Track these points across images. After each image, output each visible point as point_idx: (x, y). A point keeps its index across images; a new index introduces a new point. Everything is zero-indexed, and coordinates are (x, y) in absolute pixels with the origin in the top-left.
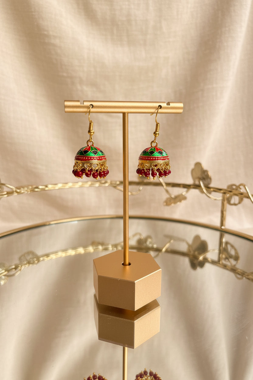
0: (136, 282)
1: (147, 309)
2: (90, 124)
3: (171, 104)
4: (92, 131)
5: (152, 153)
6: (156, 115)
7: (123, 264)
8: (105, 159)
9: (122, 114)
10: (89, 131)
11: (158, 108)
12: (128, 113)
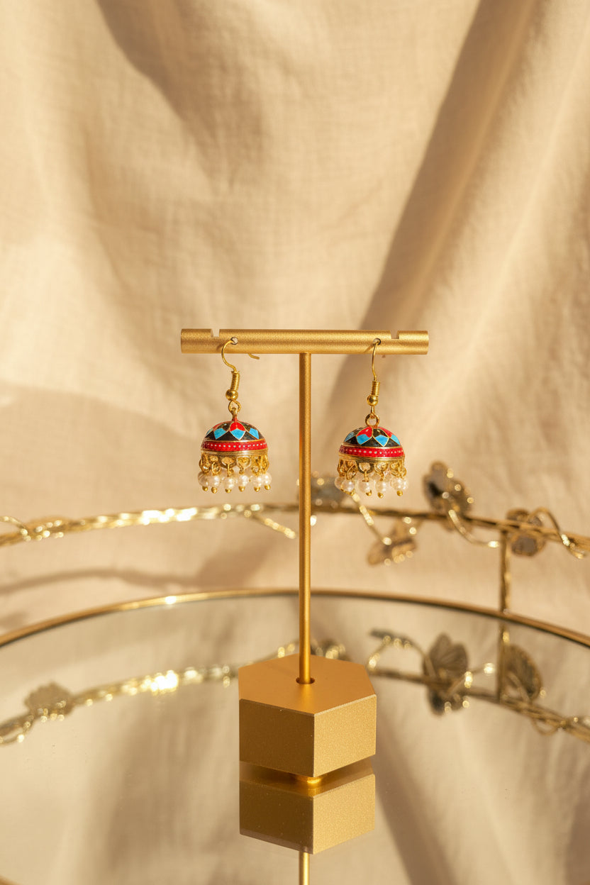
3: (400, 335)
7: (298, 681)
9: (298, 356)
12: (311, 354)
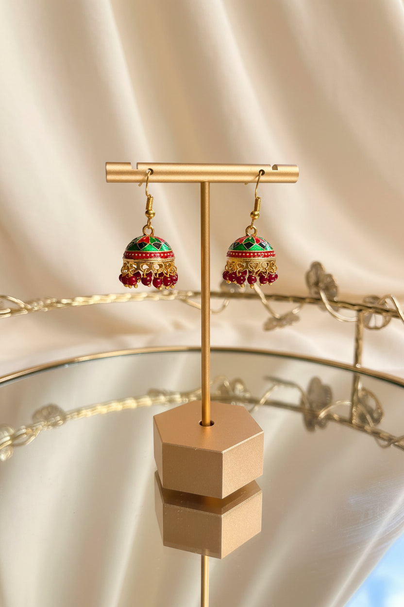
0: (223, 452)
1: (242, 496)
2: (149, 200)
3: (279, 168)
4: (151, 212)
5: (249, 245)
6: (257, 185)
7: (201, 424)
8: (173, 256)
9: (200, 184)
10: (147, 212)
11: (259, 175)
12: (209, 182)
